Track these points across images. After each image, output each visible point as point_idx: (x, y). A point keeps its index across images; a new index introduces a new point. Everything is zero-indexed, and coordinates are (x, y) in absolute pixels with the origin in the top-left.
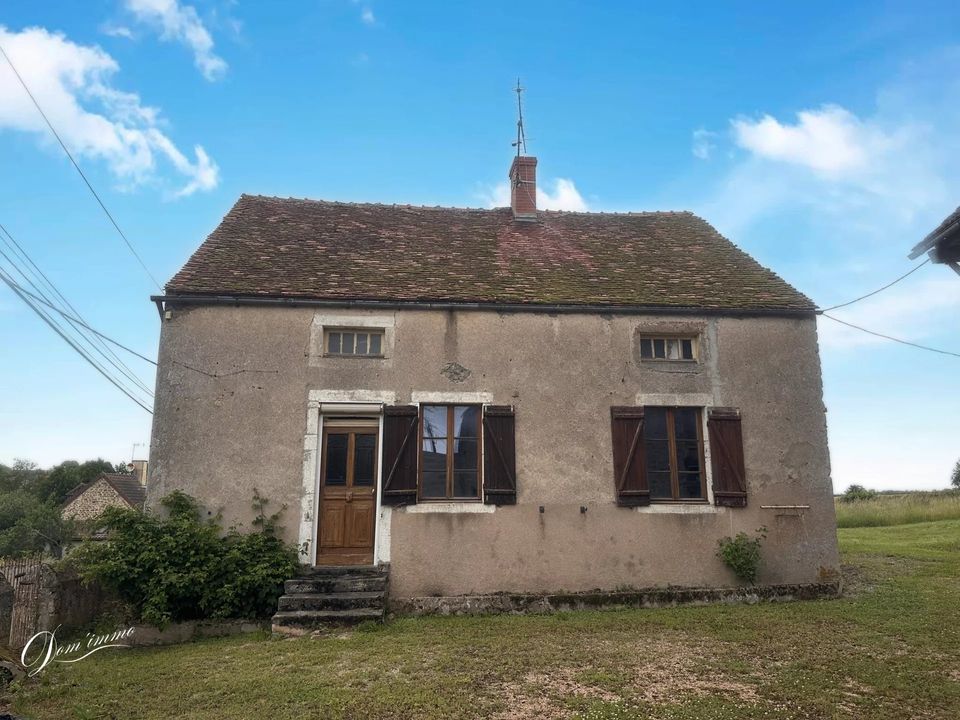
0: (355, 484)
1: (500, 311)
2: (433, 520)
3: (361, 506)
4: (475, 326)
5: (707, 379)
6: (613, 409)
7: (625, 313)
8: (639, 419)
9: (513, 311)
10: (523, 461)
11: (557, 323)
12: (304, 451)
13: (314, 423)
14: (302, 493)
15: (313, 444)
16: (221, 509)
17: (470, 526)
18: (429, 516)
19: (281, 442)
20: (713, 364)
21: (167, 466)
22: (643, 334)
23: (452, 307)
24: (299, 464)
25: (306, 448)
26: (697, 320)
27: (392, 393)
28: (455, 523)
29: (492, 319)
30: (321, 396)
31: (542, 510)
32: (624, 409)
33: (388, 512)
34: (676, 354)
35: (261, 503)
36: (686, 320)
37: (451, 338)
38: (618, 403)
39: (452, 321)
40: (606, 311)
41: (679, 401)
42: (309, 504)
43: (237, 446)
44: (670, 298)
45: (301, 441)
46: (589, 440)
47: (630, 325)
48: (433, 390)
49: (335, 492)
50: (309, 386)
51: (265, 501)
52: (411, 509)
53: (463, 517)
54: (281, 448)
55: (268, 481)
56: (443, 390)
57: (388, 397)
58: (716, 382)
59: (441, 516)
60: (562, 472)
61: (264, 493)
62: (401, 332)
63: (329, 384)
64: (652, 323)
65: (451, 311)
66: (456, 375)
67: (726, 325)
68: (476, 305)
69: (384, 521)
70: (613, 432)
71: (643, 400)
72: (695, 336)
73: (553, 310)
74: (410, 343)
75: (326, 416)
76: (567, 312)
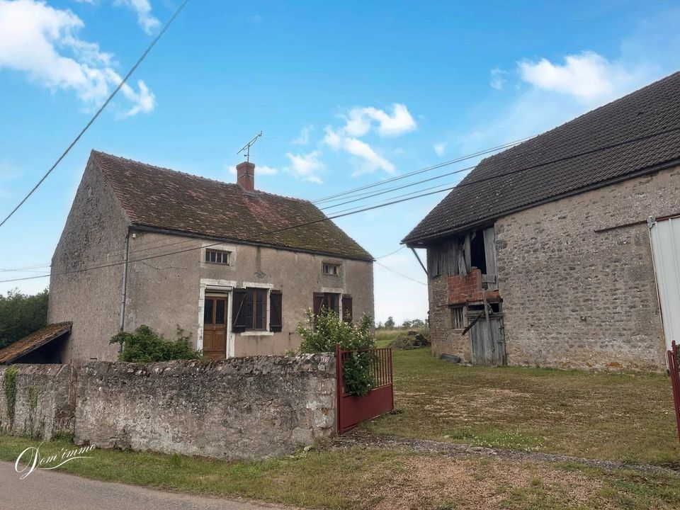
0: (216, 323)
1: (277, 249)
2: (251, 339)
3: (219, 333)
4: (267, 253)
5: (342, 283)
6: (314, 293)
7: (319, 254)
8: (322, 298)
9: (282, 249)
10: (284, 313)
11: (296, 256)
12: (198, 307)
13: (202, 295)
14: (198, 327)
15: (202, 304)
16: (162, 335)
17: (264, 341)
18: (249, 337)
19: (188, 303)
20: (344, 277)
21: (136, 313)
22: (324, 263)
23: (260, 245)
24: (196, 313)
25: (200, 306)
26: (341, 260)
27: (235, 282)
28: (259, 339)
29: (274, 251)
30: (206, 282)
31: (290, 334)
32: (318, 293)
33: (234, 335)
34: (331, 272)
35: (180, 331)
36: (337, 259)
37: (258, 259)
38: (316, 291)
39: (259, 251)
40: (313, 253)
41: (334, 291)
42: (200, 332)
43: (169, 304)
44: (332, 250)
45: (197, 302)
46: (306, 306)
47: (320, 259)
48: (251, 282)
49: (209, 327)
50: (201, 277)
51: (182, 330)
52: (243, 334)
53: (262, 337)
54: (189, 305)
55: (183, 321)
56: (255, 282)
57: (233, 284)
58: (345, 284)
59: (254, 336)
60: (297, 318)
61: (182, 327)
62: (239, 254)
63: (209, 276)
64: (327, 259)
65: (258, 247)
66: (260, 275)
67: (349, 262)
68: (269, 245)
69: (231, 340)
70: (314, 302)
71: (324, 290)
72: (339, 265)
73: (295, 250)
74: (242, 259)
75: (207, 291)
76: (300, 252)
